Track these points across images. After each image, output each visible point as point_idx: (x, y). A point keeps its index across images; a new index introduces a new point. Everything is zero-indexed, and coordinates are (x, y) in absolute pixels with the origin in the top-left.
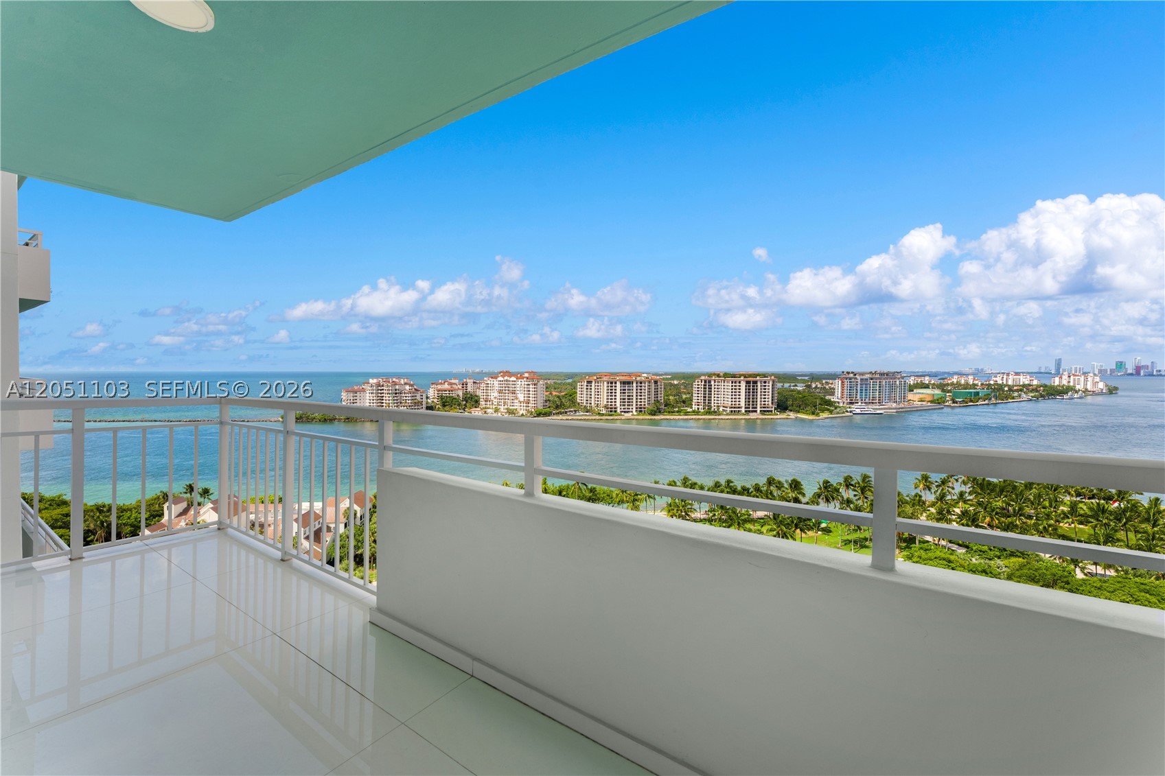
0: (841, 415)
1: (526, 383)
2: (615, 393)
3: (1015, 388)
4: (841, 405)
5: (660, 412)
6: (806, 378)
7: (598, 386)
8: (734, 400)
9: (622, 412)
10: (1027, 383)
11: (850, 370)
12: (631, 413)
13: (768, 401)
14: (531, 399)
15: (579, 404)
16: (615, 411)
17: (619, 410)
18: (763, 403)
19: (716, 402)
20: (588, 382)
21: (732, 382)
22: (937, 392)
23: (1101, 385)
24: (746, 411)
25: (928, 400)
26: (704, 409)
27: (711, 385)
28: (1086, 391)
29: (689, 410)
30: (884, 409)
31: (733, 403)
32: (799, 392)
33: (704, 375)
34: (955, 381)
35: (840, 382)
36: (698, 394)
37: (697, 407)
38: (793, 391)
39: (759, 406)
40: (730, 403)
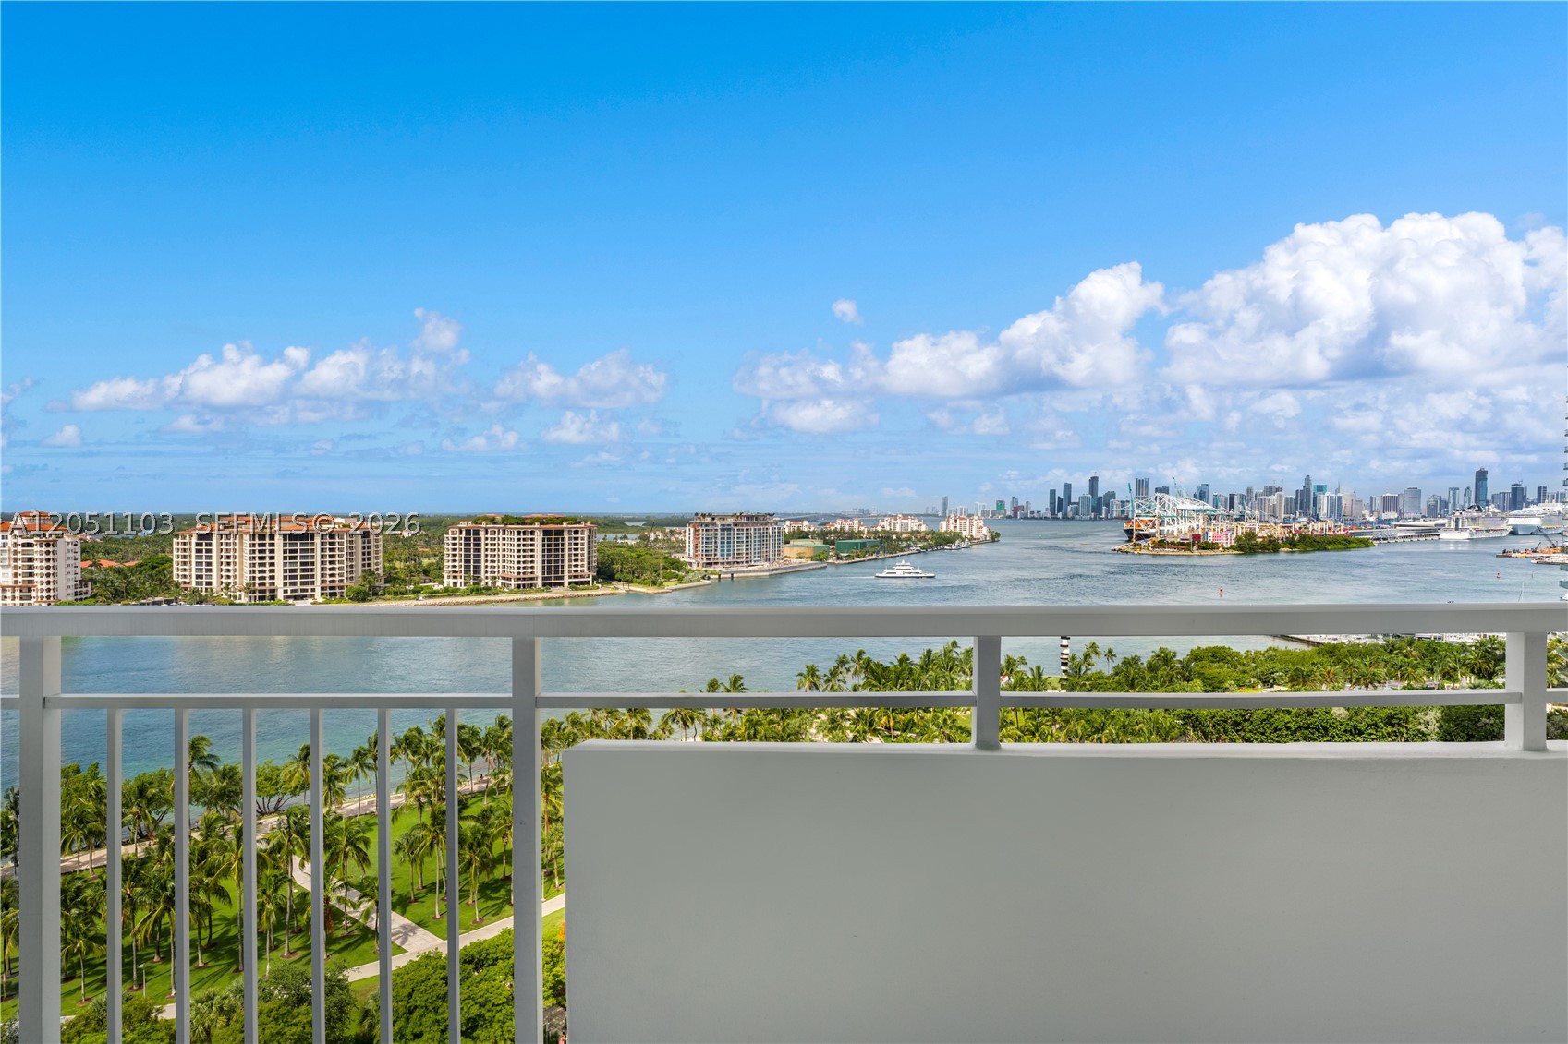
0: (695, 584)
1: (20, 541)
2: (272, 558)
3: (904, 536)
4: (695, 567)
5: (375, 594)
6: (640, 524)
7: (227, 544)
8: (522, 565)
9: (289, 597)
10: (915, 528)
11: (706, 512)
12: (311, 600)
13: (582, 566)
14: (36, 579)
15: (177, 585)
16: (273, 598)
17: (280, 595)
18: (573, 569)
19: (489, 570)
20: (200, 536)
21: (519, 533)
22: (819, 543)
23: (985, 531)
24: (544, 585)
25: (807, 556)
26: (465, 583)
27: (480, 539)
28: (972, 538)
29: (437, 587)
30: (754, 571)
31: (522, 571)
32: (630, 548)
33: (467, 518)
34: (839, 527)
35: (692, 530)
36: (455, 555)
37: (452, 580)
38: (620, 547)
39: (566, 574)
40: (516, 571)
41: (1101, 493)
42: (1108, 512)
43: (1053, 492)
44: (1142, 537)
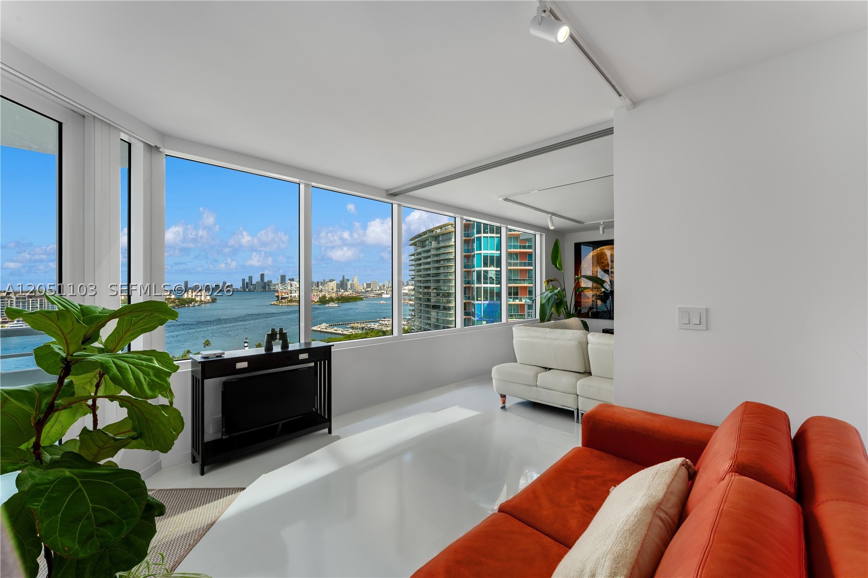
23: (208, 298)
28: (201, 301)
41: (266, 280)
42: (269, 288)
43: (243, 280)
44: (282, 298)
